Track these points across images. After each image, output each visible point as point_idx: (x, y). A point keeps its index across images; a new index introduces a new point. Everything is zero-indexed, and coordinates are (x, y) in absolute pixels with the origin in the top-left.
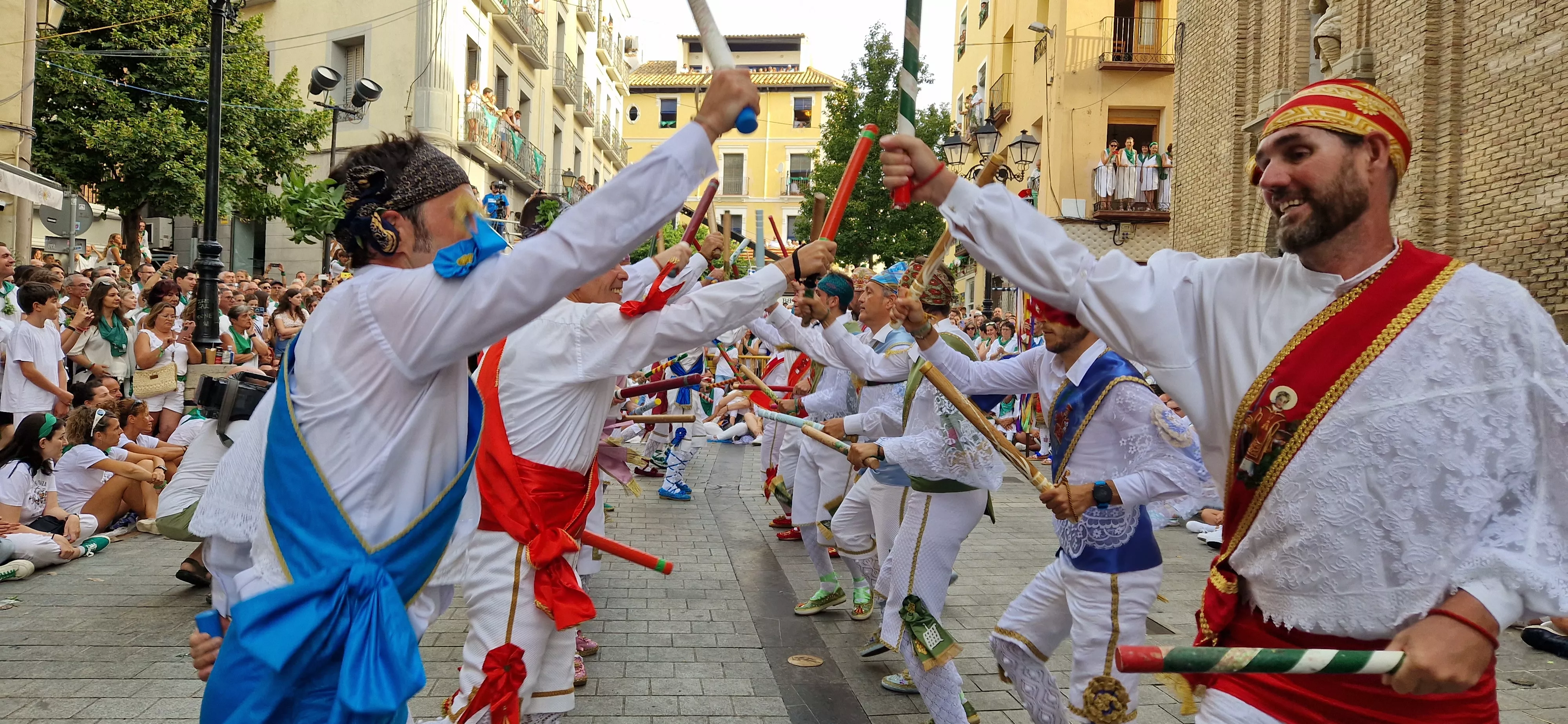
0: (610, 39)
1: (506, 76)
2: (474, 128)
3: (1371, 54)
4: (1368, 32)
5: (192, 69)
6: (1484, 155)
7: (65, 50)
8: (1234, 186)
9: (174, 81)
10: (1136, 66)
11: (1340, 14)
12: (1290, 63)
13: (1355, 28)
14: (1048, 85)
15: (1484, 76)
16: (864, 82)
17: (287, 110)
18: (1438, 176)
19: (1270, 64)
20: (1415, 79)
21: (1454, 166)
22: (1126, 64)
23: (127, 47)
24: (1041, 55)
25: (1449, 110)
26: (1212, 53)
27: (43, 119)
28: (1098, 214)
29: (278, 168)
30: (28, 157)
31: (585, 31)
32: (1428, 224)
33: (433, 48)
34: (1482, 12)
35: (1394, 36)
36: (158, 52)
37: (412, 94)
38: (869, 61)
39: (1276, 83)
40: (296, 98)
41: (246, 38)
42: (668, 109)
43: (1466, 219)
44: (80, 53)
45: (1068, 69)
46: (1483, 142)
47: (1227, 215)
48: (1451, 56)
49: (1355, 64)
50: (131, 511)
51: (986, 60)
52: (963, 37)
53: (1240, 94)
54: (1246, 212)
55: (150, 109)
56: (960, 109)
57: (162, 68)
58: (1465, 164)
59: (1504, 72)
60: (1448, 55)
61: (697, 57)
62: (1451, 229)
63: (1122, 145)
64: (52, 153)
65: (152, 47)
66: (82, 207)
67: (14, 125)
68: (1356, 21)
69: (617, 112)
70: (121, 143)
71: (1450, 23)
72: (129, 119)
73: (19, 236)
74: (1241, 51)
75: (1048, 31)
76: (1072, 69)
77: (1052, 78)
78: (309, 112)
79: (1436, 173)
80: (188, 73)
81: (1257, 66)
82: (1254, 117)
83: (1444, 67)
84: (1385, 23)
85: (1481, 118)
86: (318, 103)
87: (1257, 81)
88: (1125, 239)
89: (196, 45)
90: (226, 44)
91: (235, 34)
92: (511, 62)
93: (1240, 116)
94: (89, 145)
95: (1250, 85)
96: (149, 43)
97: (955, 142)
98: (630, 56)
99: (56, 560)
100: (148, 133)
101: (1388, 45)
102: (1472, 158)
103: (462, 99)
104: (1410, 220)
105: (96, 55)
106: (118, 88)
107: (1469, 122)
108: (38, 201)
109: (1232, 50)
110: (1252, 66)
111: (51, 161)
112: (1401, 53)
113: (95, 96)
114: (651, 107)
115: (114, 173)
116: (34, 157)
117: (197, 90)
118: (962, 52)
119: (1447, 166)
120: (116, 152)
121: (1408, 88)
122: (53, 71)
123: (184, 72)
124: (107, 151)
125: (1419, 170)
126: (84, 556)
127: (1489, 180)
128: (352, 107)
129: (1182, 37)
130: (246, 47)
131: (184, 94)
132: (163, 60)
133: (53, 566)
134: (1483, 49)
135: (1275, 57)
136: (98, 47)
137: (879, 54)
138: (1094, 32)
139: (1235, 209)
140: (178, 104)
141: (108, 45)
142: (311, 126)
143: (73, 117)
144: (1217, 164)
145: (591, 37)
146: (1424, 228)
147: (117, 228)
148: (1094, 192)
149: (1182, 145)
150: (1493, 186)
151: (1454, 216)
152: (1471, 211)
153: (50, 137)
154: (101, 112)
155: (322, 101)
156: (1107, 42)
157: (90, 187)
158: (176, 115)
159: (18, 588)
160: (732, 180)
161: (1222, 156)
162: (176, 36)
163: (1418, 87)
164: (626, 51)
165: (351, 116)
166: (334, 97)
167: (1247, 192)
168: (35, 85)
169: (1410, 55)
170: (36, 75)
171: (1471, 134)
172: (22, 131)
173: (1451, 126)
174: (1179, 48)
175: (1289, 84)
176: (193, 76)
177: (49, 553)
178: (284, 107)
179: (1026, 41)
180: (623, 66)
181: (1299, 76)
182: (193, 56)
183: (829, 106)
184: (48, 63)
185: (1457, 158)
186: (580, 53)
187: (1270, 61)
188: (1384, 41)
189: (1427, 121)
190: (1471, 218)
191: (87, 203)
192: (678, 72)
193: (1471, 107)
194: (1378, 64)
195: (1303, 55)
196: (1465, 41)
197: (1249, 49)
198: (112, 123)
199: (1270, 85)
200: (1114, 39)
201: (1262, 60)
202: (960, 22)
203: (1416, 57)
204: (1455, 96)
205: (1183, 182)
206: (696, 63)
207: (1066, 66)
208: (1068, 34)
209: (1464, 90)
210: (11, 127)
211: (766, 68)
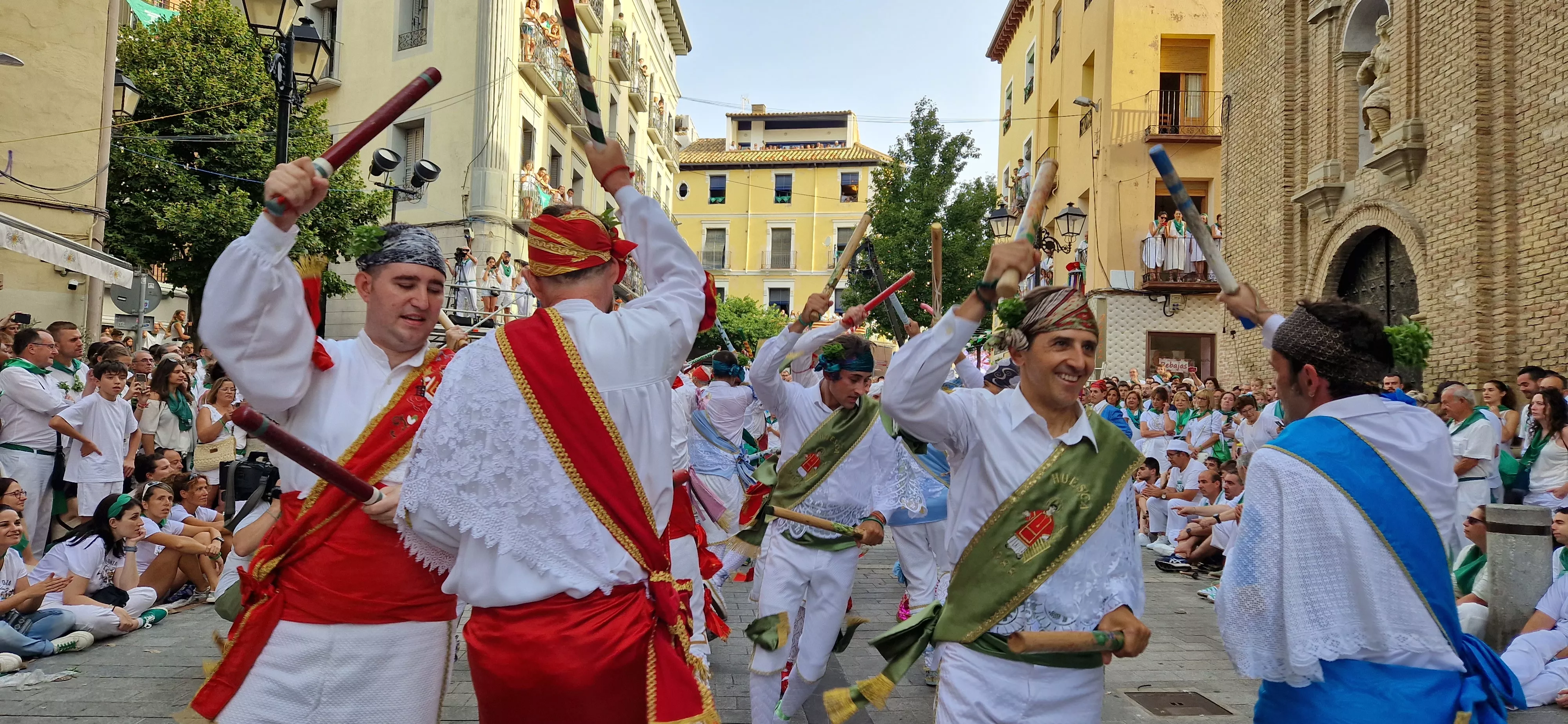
0: (661, 119)
1: (560, 156)
2: (529, 207)
3: (1422, 125)
4: (1417, 103)
5: (259, 152)
6: (1541, 225)
7: (139, 136)
8: (1285, 257)
9: (242, 164)
10: (1182, 138)
11: (1387, 85)
12: (1339, 134)
13: (1404, 98)
14: (1094, 158)
15: (1538, 145)
16: (910, 157)
17: (349, 190)
18: (1495, 246)
19: (1318, 136)
20: (1468, 149)
21: (1510, 235)
22: (1173, 136)
23: (198, 132)
24: (1086, 128)
25: (1503, 180)
26: (1259, 125)
27: (116, 202)
28: (1147, 285)
29: (339, 247)
30: (101, 238)
31: (637, 111)
32: (1485, 295)
33: (490, 130)
34: (1534, 82)
35: (1445, 107)
36: (228, 136)
37: (469, 175)
38: (915, 137)
39: (1325, 154)
40: (358, 179)
41: (311, 122)
42: (717, 186)
43: (1525, 289)
44: (153, 138)
45: (1114, 142)
46: (1540, 211)
47: (1279, 286)
48: (1503, 126)
49: (1405, 134)
50: (189, 582)
51: (1032, 134)
52: (1009, 112)
53: (1288, 165)
54: (1298, 283)
55: (218, 191)
56: (1007, 182)
57: (231, 152)
58: (1522, 234)
59: (1558, 141)
60: (1500, 125)
61: (746, 135)
62: (1510, 299)
63: (1171, 217)
64: (125, 234)
65: (223, 132)
66: (151, 286)
67: (89, 208)
68: (1405, 92)
69: (668, 189)
70: (190, 224)
71: (1502, 93)
72: (198, 201)
73: (90, 314)
74: (1288, 123)
75: (1093, 105)
76: (1119, 142)
77: (1098, 151)
78: (370, 193)
79: (1493, 243)
80: (256, 157)
81: (1305, 137)
82: (1304, 188)
83: (1496, 136)
84: (1435, 93)
85: (1535, 187)
86: (378, 184)
87: (1305, 152)
88: (1176, 310)
89: (264, 130)
90: (292, 128)
91: (301, 119)
92: (564, 143)
93: (1289, 187)
94: (159, 227)
95: (1298, 157)
96: (220, 128)
97: (1001, 215)
98: (680, 134)
99: (115, 631)
100: (216, 214)
101: (1438, 116)
102: (1529, 227)
103: (517, 178)
104: (1468, 290)
105: (169, 140)
106: (189, 172)
107: (1524, 191)
108: (109, 280)
109: (1279, 121)
110: (1299, 138)
111: (123, 241)
112: (1451, 123)
113: (167, 179)
114: (701, 183)
115: (183, 253)
116: (106, 238)
117: (263, 173)
118: (1007, 126)
119: (1503, 236)
120: (185, 233)
121: (1461, 157)
122: (127, 156)
123: (251, 155)
124: (177, 232)
125: (1474, 239)
126: (142, 627)
127: (1547, 249)
128: (411, 188)
129: (1229, 109)
130: (311, 131)
131: (251, 176)
132: (232, 145)
133: (111, 638)
134: (1536, 118)
135: (1323, 128)
136: (171, 133)
137: (926, 129)
138: (1140, 106)
139: (1287, 279)
140: (244, 186)
141: (180, 130)
142: (371, 206)
143: (145, 200)
144: (1267, 235)
145: (643, 117)
146: (1482, 298)
147: (184, 306)
148: (1142, 263)
149: (1232, 216)
150: (1552, 256)
151: (1512, 286)
152: (1530, 282)
153: (123, 219)
154: (172, 194)
155: (383, 182)
156: (1153, 115)
157: (159, 266)
158: (243, 196)
159: (77, 659)
160: (780, 254)
161: (1272, 227)
162: (245, 121)
163: (1471, 156)
164: (677, 130)
165: (410, 196)
166: (394, 178)
167: (1298, 263)
168: (110, 170)
169: (1461, 125)
170: (111, 160)
171: (1527, 204)
172: (96, 213)
173: (1506, 196)
174: (1226, 120)
175: (1339, 155)
176: (260, 159)
177: (108, 625)
178: (346, 188)
179: (1072, 116)
180: (673, 145)
181: (1349, 147)
182: (260, 140)
183: (876, 181)
184: (122, 148)
185: (1513, 228)
186: (632, 132)
187: (1318, 132)
188: (1435, 111)
189: (1481, 191)
190: (1531, 288)
191: (156, 282)
192: (727, 150)
193: (1526, 177)
194: (1429, 134)
195: (1352, 126)
196: (1518, 111)
197: (1297, 121)
198: (182, 205)
199: (1319, 156)
200: (1160, 112)
201: (1310, 131)
202: (1006, 96)
203: (1467, 127)
204: (1509, 165)
205: (1233, 253)
206: (744, 140)
207: (1111, 139)
208: (1113, 108)
209: (1518, 160)
210: (85, 210)
211: (814, 144)
